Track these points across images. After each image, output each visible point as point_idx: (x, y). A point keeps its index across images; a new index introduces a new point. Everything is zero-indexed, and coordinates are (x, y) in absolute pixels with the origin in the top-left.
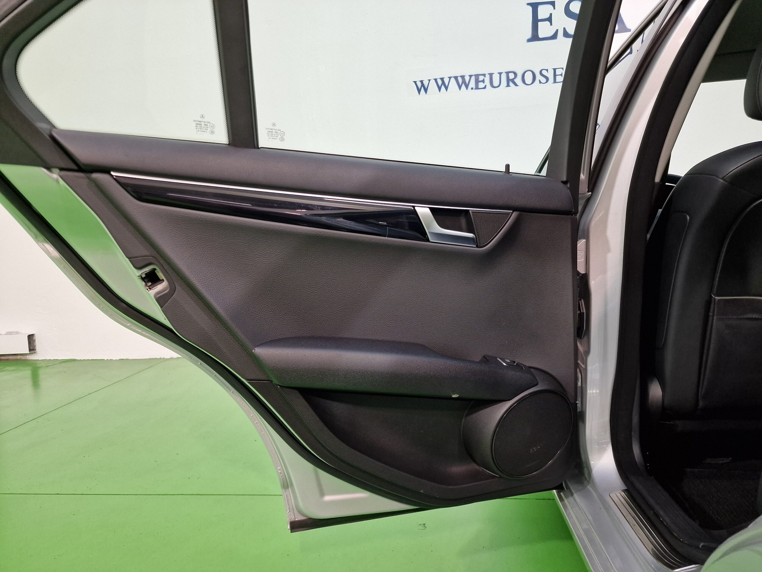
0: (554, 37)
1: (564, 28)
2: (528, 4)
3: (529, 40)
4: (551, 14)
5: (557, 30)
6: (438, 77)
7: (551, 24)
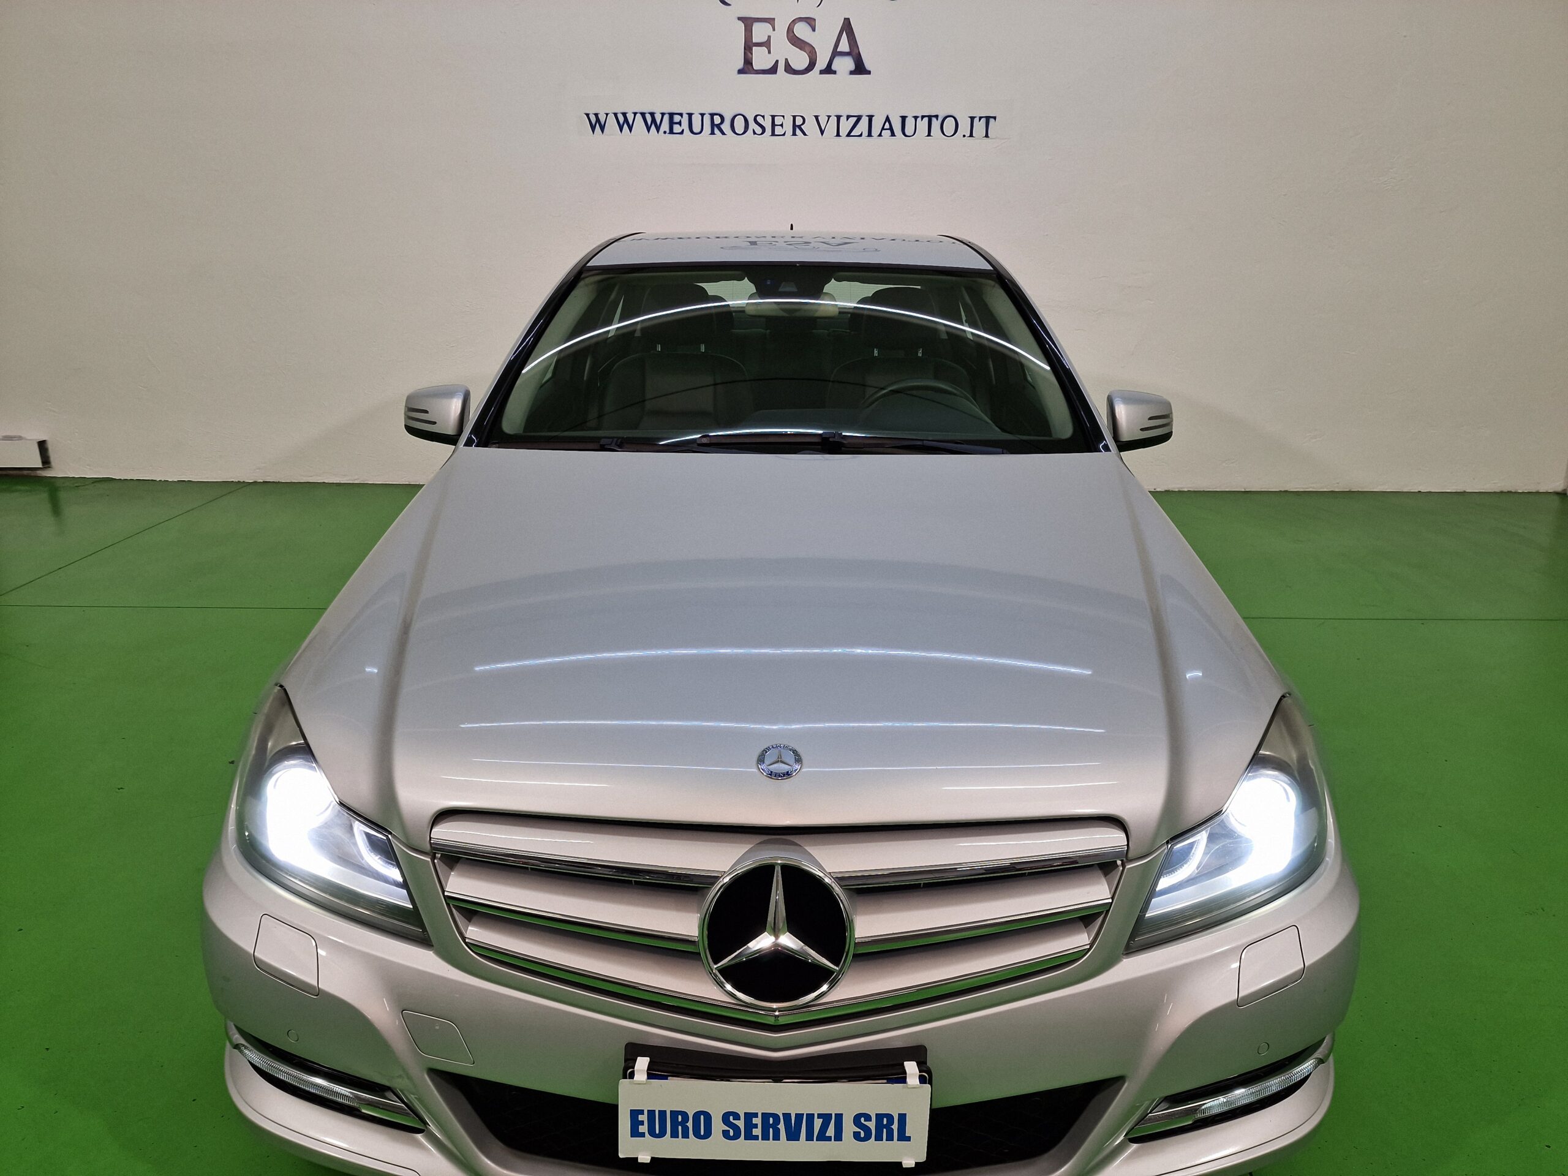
0: (773, 70)
1: (786, 60)
2: (739, 19)
3: (740, 72)
4: (769, 37)
5: (777, 61)
6: (619, 110)
7: (769, 52)
